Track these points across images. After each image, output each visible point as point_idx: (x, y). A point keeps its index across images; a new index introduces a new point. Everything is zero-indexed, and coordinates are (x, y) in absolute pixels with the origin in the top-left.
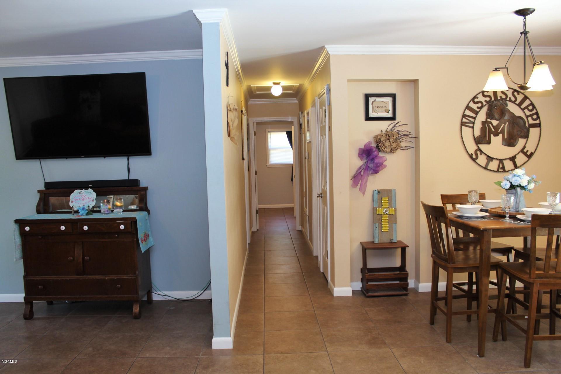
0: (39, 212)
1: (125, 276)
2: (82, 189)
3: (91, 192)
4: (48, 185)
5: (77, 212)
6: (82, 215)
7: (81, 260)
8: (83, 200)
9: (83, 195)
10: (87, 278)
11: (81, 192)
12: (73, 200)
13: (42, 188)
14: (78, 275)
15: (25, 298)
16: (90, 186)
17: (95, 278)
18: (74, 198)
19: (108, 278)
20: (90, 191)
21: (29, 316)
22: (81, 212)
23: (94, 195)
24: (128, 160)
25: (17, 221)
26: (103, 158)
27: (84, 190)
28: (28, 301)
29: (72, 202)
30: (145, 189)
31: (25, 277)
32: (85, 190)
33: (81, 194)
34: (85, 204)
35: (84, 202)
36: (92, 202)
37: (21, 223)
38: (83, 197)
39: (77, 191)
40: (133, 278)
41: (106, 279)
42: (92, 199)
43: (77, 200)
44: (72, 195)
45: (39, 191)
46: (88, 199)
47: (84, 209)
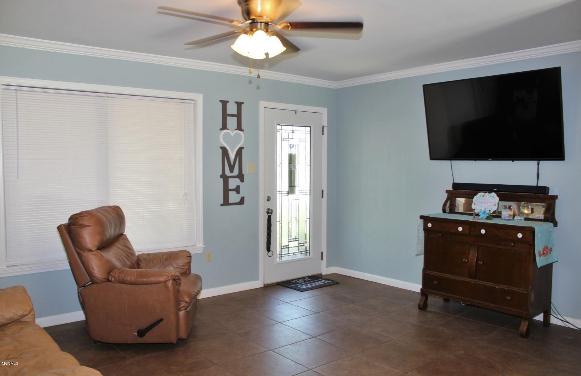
0: (444, 211)
1: (517, 288)
2: (486, 193)
3: (494, 196)
4: (456, 186)
5: (477, 215)
6: (482, 219)
7: (474, 264)
8: (485, 203)
9: (486, 199)
10: (478, 283)
11: (484, 195)
12: (476, 203)
13: (450, 188)
14: (470, 277)
15: (421, 290)
16: (495, 190)
17: (486, 284)
18: (477, 200)
19: (498, 287)
20: (494, 194)
21: (423, 307)
22: (482, 216)
23: (497, 199)
24: (538, 164)
25: (422, 217)
26: (511, 161)
27: (487, 193)
28: (424, 292)
29: (475, 204)
30: (555, 198)
31: (424, 270)
32: (489, 193)
33: (484, 198)
34: (486, 208)
35: (486, 205)
36: (494, 206)
37: (426, 219)
38: (486, 200)
39: (481, 194)
40: (525, 292)
41: (497, 287)
42: (494, 203)
43: (479, 202)
44: (475, 198)
45: (447, 191)
46: (491, 203)
47: (484, 212)
